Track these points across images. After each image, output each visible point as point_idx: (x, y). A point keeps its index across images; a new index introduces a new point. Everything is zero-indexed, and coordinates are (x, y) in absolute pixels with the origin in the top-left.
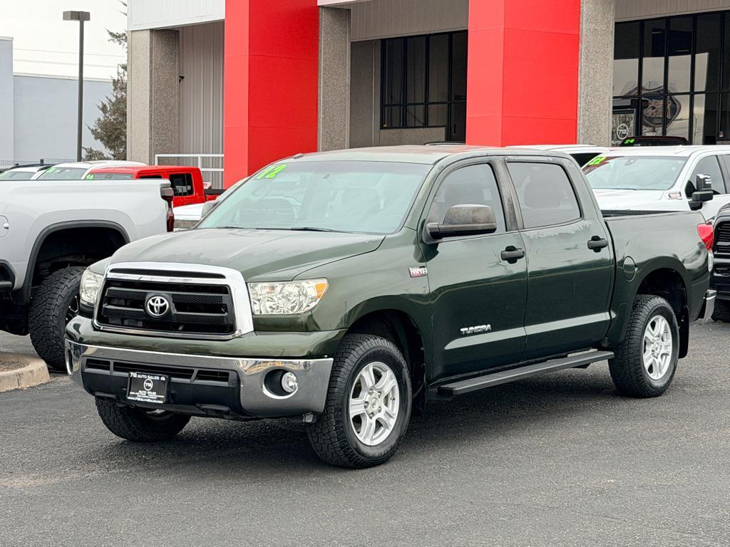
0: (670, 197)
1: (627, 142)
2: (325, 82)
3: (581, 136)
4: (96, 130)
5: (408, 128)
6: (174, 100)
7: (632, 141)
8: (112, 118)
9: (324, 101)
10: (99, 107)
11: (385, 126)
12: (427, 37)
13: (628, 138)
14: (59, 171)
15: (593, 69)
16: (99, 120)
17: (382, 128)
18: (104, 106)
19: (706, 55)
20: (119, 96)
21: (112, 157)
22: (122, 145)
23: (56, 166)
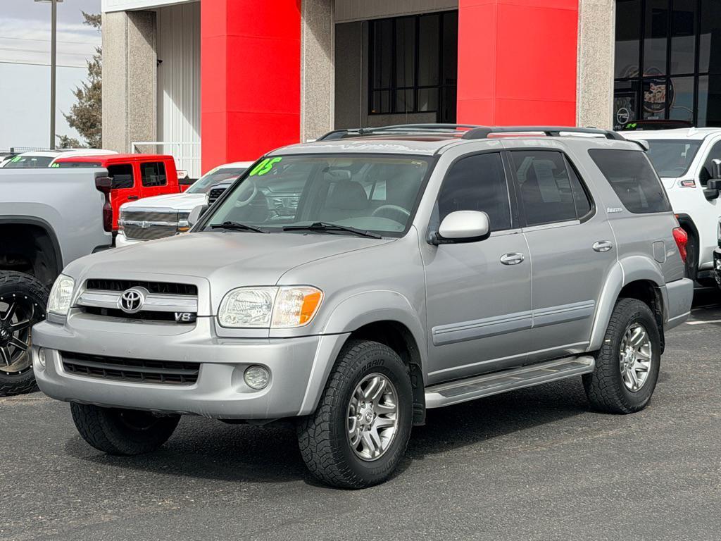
0: (683, 185)
1: (629, 126)
2: (308, 65)
3: (580, 119)
4: (71, 116)
5: (398, 113)
6: (151, 85)
7: (634, 125)
8: (87, 104)
9: (307, 85)
10: (74, 92)
11: (374, 111)
12: (417, 18)
13: (628, 123)
14: (24, 160)
15: (593, 48)
16: (75, 107)
17: (370, 113)
18: (80, 91)
19: (709, 35)
20: (95, 82)
21: (88, 145)
22: (98, 133)
23: (21, 155)
